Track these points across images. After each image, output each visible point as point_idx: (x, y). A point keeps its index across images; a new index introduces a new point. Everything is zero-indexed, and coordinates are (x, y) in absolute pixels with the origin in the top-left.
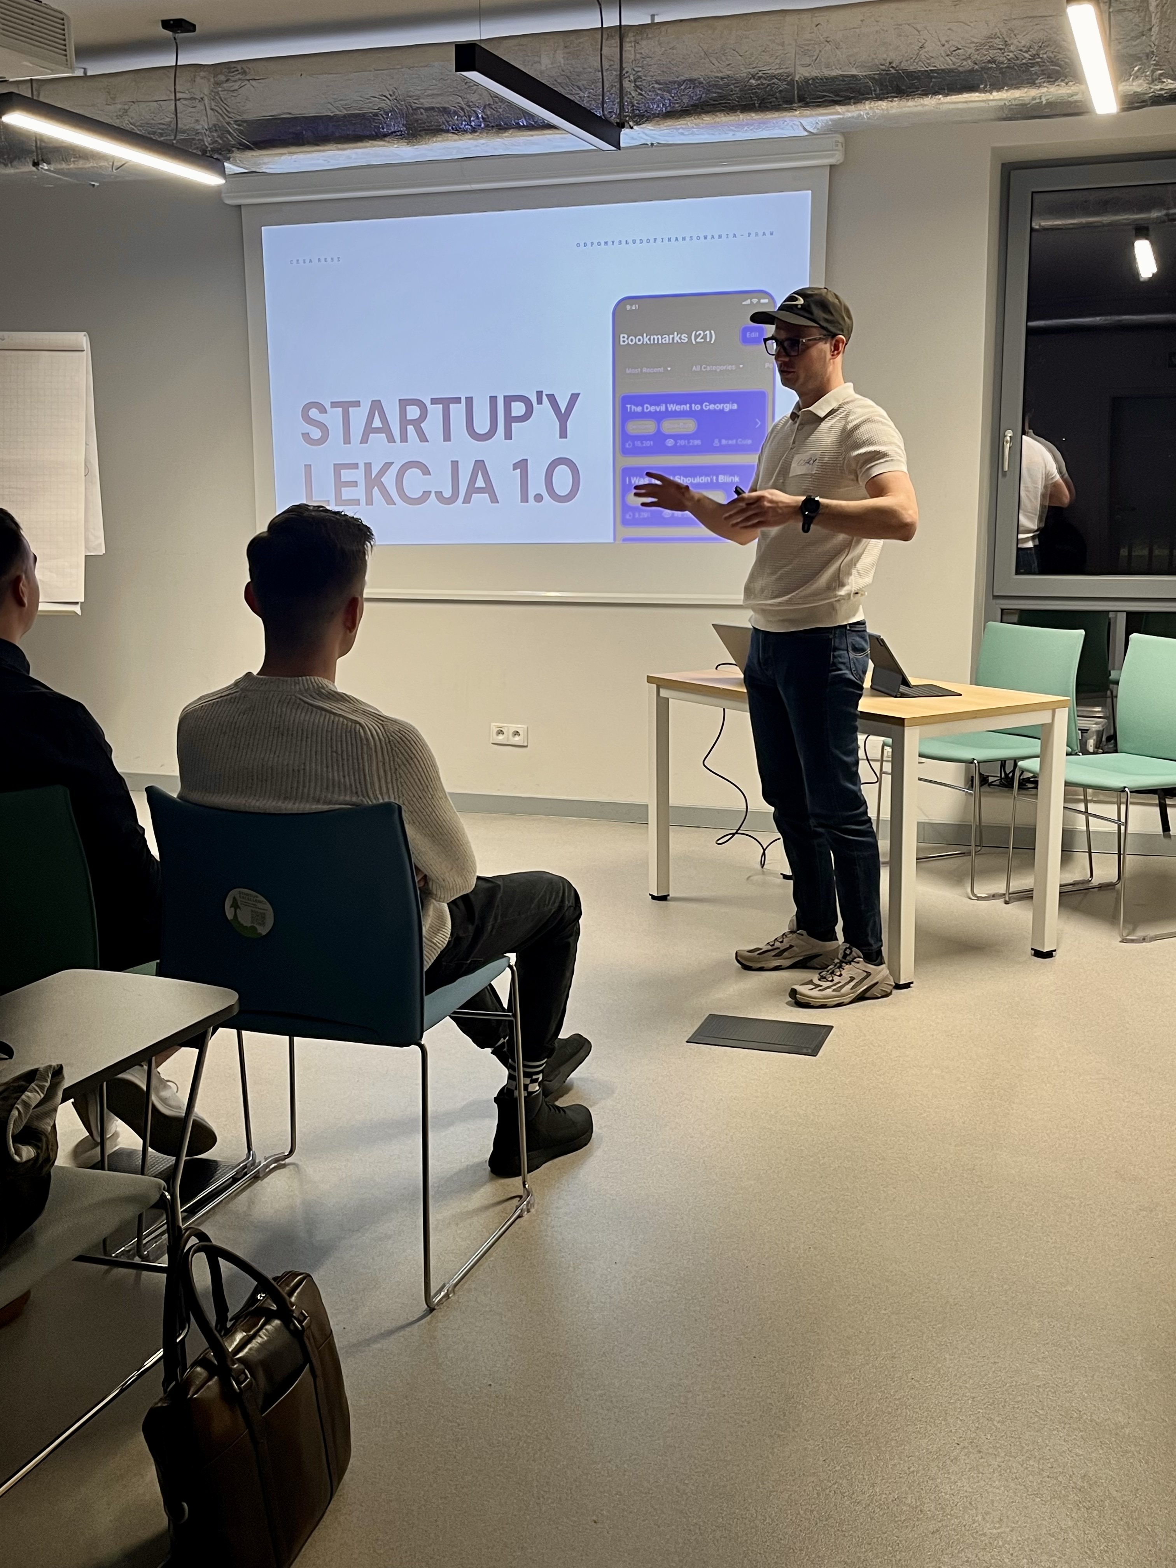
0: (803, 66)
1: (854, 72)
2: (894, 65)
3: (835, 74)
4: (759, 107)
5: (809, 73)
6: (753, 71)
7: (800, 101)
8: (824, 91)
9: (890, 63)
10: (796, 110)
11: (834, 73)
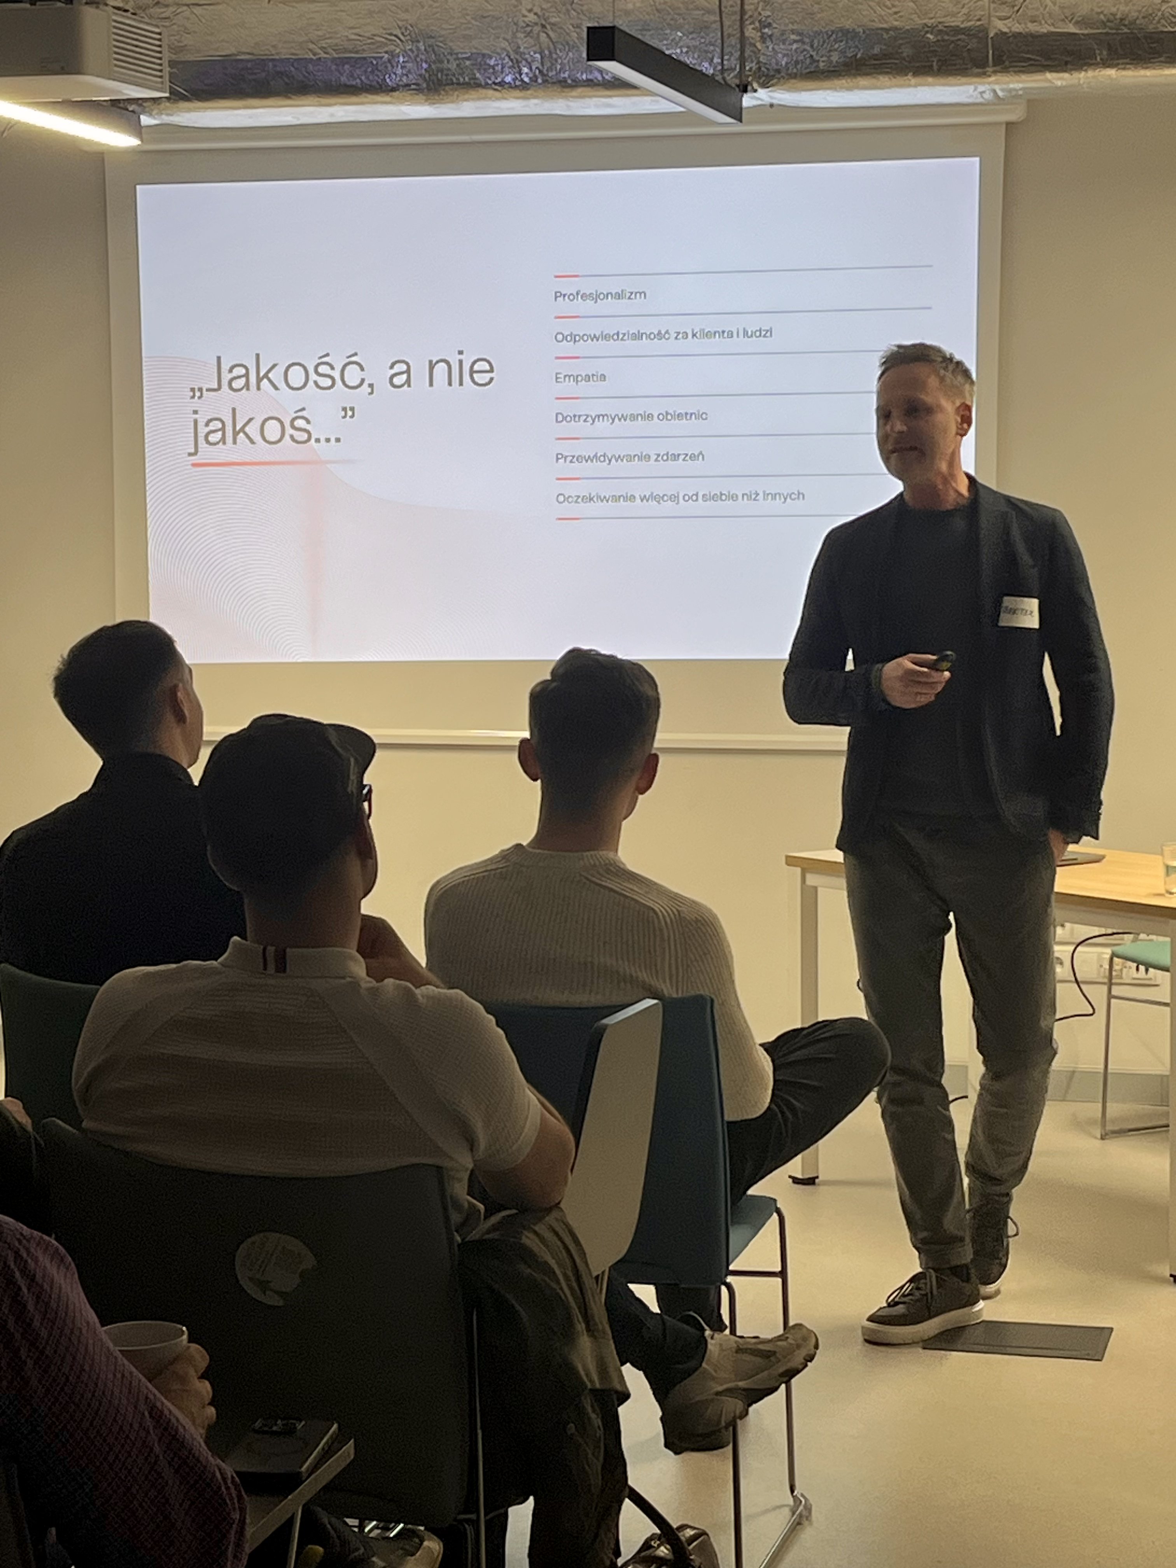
0: (1000, 19)
1: (1072, 29)
2: (1127, 23)
3: (1045, 31)
4: (939, 70)
5: (1009, 28)
6: (930, 22)
7: (994, 65)
8: (1028, 52)
9: (1122, 20)
10: (990, 76)
11: (1045, 29)
